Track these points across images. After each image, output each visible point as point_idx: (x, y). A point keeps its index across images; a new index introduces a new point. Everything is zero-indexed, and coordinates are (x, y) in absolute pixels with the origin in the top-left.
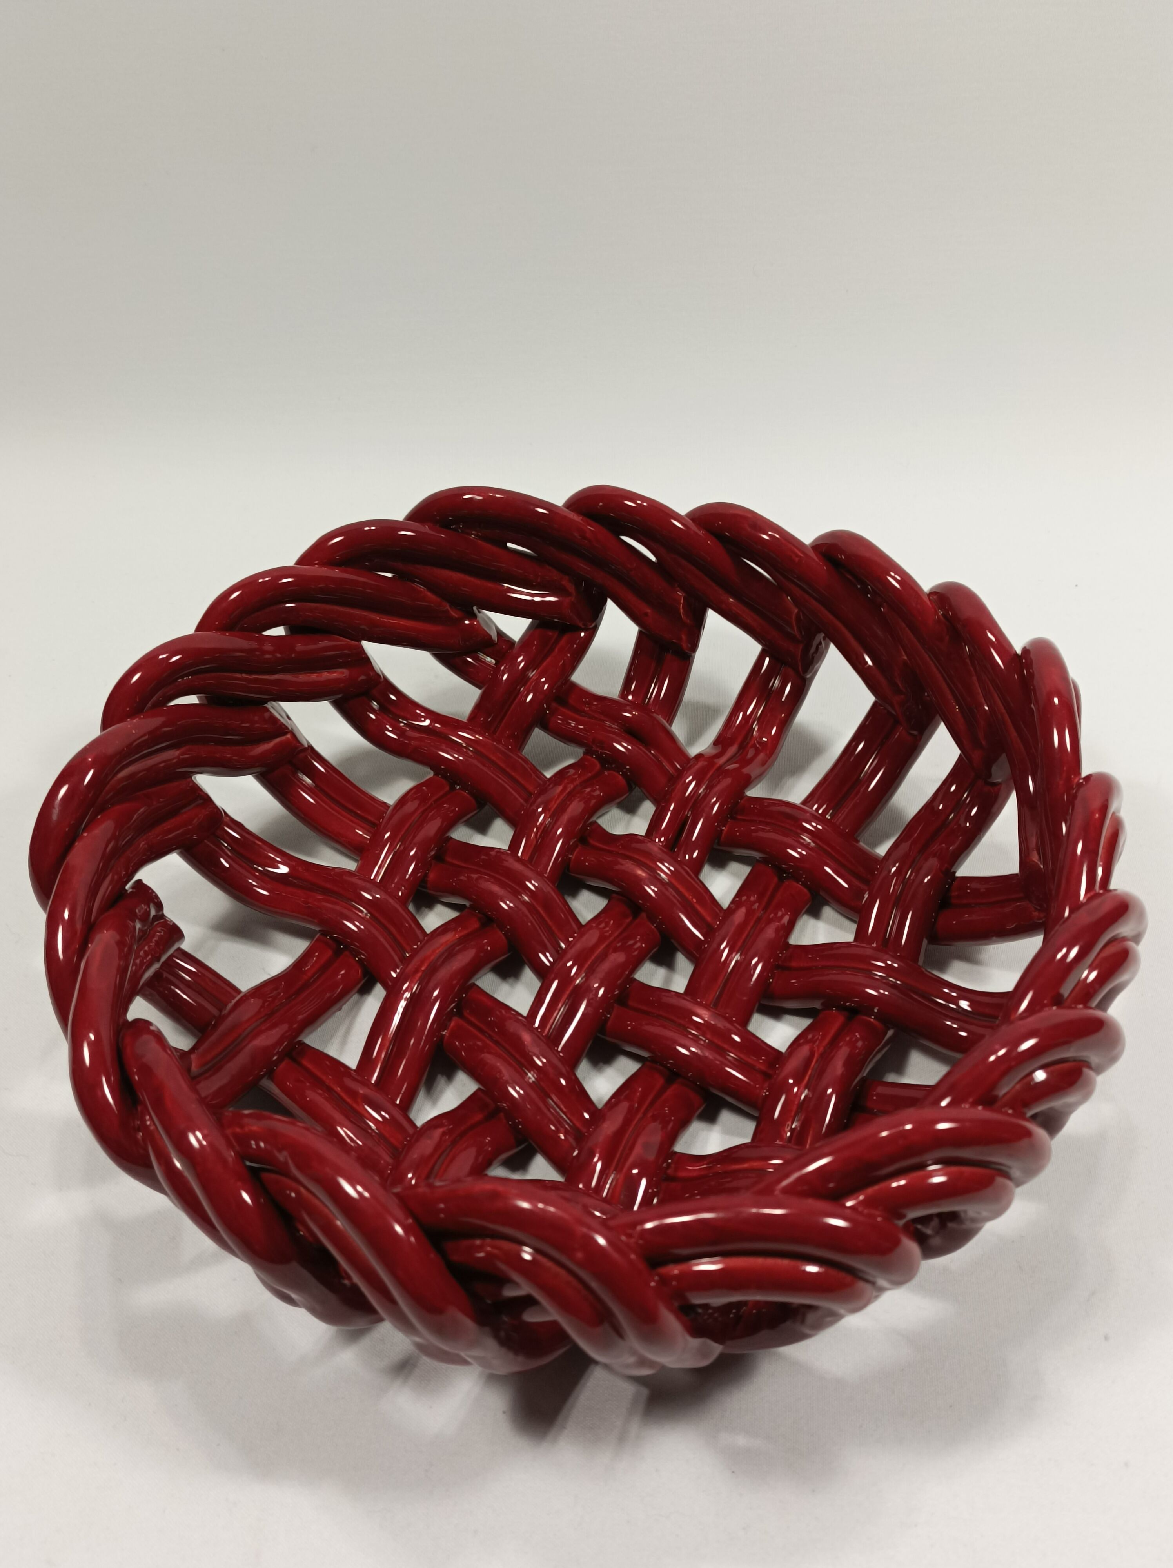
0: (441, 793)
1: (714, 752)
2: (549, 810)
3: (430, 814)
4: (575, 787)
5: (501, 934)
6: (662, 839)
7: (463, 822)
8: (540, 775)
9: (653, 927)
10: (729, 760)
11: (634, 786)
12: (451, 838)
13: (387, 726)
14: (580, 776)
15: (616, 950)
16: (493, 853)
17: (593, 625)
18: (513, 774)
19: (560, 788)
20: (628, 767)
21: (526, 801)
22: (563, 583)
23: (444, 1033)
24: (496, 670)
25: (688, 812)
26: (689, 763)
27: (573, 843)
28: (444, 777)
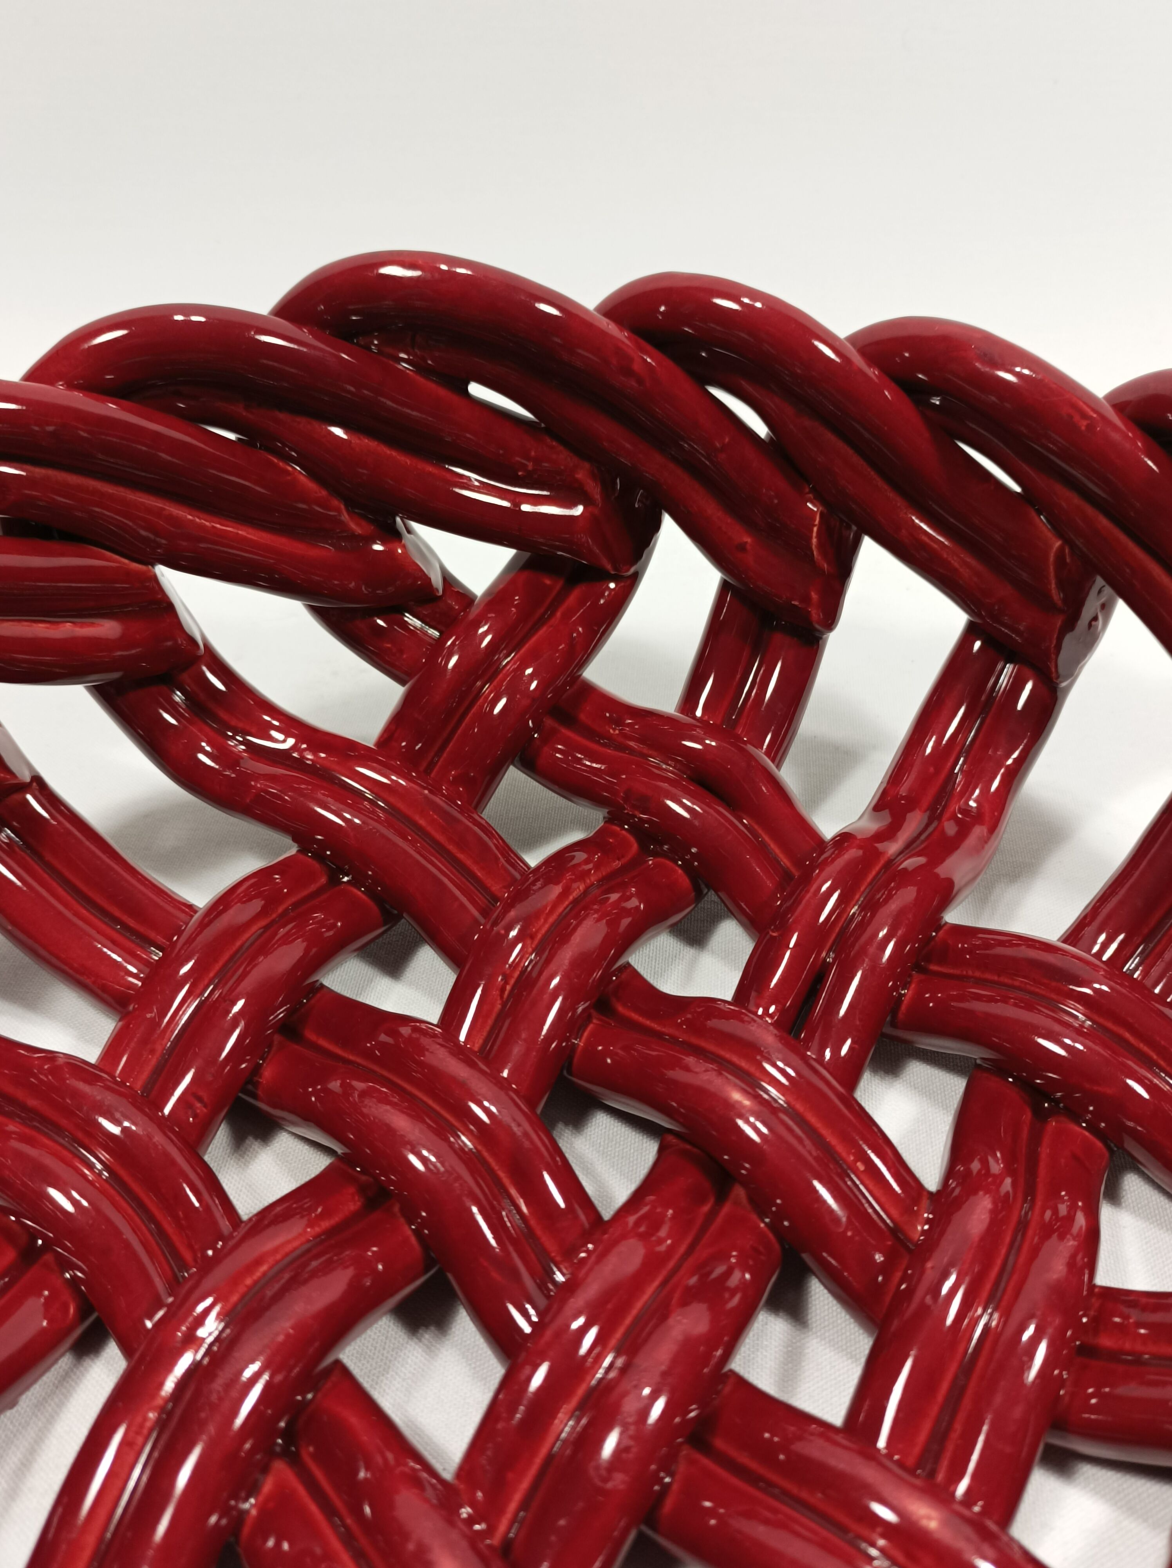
0: (313, 888)
1: (871, 826)
2: (532, 937)
3: (282, 931)
4: (586, 892)
5: (408, 1230)
6: (772, 1009)
7: (355, 950)
8: (515, 860)
9: (762, 1225)
10: (908, 845)
11: (705, 891)
12: (322, 986)
13: (203, 744)
14: (597, 867)
15: (690, 1297)
16: (405, 1031)
17: (632, 570)
18: (461, 856)
19: (557, 890)
20: (694, 850)
21: (485, 913)
22: (579, 475)
23: (246, 1506)
24: (437, 648)
25: (828, 955)
26: (822, 852)
27: (584, 1010)
28: (319, 857)
